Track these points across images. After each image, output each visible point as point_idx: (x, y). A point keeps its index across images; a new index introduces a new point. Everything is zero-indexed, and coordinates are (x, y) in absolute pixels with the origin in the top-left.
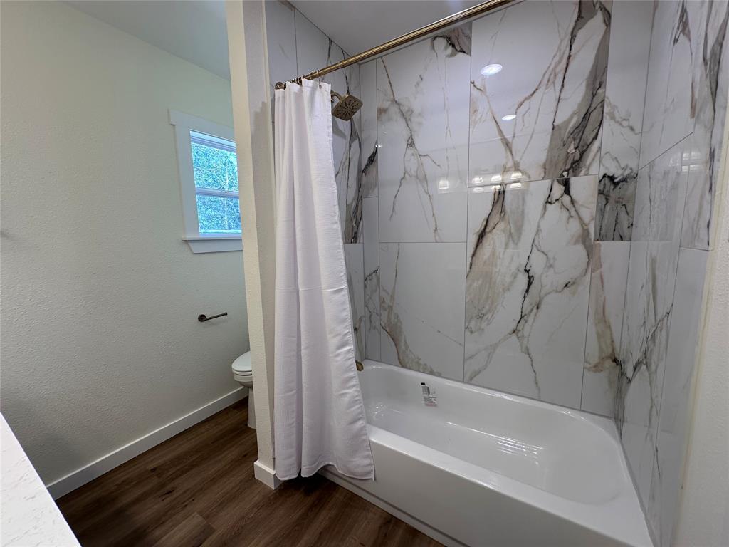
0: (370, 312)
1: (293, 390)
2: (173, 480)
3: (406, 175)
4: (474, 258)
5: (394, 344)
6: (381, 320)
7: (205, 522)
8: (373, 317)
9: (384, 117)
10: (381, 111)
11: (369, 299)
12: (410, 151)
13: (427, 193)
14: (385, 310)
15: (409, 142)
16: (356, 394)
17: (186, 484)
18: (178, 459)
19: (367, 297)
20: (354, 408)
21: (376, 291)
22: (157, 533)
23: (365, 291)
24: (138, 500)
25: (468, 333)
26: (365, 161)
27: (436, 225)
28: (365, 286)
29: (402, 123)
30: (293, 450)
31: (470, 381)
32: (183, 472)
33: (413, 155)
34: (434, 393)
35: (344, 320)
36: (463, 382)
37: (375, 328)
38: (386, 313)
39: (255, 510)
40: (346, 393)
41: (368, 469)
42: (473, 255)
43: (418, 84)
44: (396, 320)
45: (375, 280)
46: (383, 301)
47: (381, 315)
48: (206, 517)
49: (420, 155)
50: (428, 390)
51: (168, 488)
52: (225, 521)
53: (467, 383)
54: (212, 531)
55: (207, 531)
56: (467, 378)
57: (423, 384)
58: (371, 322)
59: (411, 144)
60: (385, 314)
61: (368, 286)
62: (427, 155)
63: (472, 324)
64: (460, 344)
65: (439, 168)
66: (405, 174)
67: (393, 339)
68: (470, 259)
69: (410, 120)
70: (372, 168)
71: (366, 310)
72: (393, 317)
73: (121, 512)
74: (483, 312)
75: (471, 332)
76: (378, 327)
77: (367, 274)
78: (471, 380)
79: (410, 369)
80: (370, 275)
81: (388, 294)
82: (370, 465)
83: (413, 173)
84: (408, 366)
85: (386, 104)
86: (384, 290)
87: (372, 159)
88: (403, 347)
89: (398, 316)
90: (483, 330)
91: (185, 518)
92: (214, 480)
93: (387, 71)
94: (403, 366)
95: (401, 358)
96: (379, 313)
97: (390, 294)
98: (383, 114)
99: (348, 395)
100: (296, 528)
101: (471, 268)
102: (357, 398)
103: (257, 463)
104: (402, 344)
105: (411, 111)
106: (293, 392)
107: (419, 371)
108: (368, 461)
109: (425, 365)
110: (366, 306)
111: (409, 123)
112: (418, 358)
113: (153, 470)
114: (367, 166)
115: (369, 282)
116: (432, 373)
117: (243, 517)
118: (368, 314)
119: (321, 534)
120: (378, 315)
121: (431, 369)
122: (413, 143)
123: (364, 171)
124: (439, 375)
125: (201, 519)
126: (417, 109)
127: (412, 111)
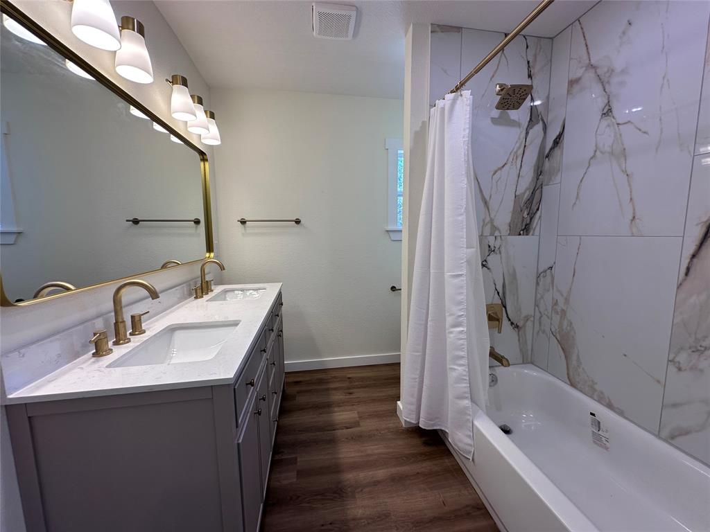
0: (540, 312)
1: (418, 352)
2: (354, 388)
3: (598, 153)
4: (695, 260)
5: (563, 356)
6: (551, 324)
7: (358, 419)
8: (542, 318)
9: (576, 88)
10: (573, 83)
11: (540, 299)
12: (605, 122)
13: (625, 172)
14: (558, 314)
15: (605, 111)
16: (465, 373)
17: (360, 394)
18: (363, 379)
19: (539, 296)
20: (460, 385)
21: (548, 291)
22: (336, 409)
23: (536, 289)
24: (335, 389)
25: (672, 369)
26: (549, 144)
27: (634, 213)
28: (538, 284)
29: (598, 89)
30: (414, 400)
31: (671, 439)
32: (362, 387)
33: (609, 126)
34: (607, 431)
35: (460, 303)
36: (658, 436)
37: (544, 332)
38: (558, 317)
39: (386, 431)
40: (455, 369)
41: (468, 448)
42: (694, 256)
43: (624, 33)
44: (568, 328)
45: (549, 278)
46: (556, 303)
47: (551, 319)
48: (360, 417)
49: (618, 124)
50: (598, 425)
51: (351, 391)
52: (368, 425)
53: (665, 440)
54: (359, 426)
55: (357, 424)
56: (665, 433)
57: (592, 414)
58: (540, 323)
59: (607, 112)
60: (556, 318)
61: (541, 283)
62: (629, 122)
63: (683, 358)
64: (658, 381)
65: (645, 135)
66: (595, 151)
67: (563, 349)
68: (688, 260)
69: (608, 82)
70: (557, 151)
71: (537, 308)
72: (565, 323)
73: (328, 389)
74: (704, 344)
75: (680, 369)
76: (548, 330)
77: (541, 270)
78: (673, 438)
79: (581, 391)
80: (545, 271)
81: (562, 295)
82: (471, 445)
83: (607, 149)
84: (579, 386)
85: (579, 73)
86: (559, 291)
87: (557, 141)
88: (574, 363)
89: (571, 323)
90: (701, 371)
91: (351, 410)
92: (374, 400)
93: (583, 33)
94: (573, 385)
95: (571, 374)
96: (549, 315)
97: (565, 295)
98: (574, 86)
99: (457, 371)
100: (405, 458)
101: (687, 274)
102: (465, 378)
103: (398, 402)
104: (574, 358)
105: (611, 71)
106: (419, 354)
107: (591, 397)
108: (468, 441)
109: (602, 393)
110: (536, 305)
111: (607, 87)
112: (592, 381)
113: (349, 378)
114: (552, 149)
115: (542, 280)
116: (610, 406)
117: (377, 430)
118: (538, 315)
119: (418, 473)
120: (548, 318)
121: (610, 401)
122: (610, 110)
123: (547, 156)
124: (621, 413)
125: (356, 415)
126: (618, 65)
127: (613, 70)
